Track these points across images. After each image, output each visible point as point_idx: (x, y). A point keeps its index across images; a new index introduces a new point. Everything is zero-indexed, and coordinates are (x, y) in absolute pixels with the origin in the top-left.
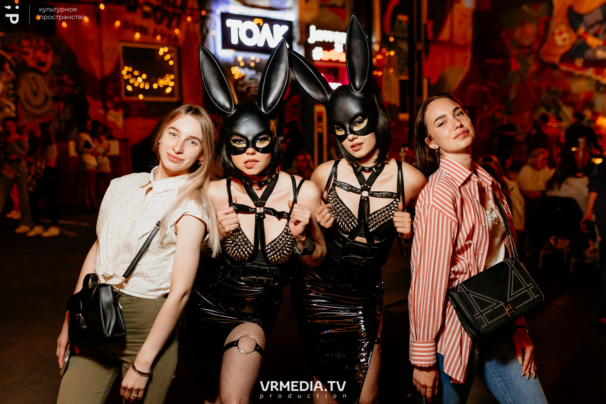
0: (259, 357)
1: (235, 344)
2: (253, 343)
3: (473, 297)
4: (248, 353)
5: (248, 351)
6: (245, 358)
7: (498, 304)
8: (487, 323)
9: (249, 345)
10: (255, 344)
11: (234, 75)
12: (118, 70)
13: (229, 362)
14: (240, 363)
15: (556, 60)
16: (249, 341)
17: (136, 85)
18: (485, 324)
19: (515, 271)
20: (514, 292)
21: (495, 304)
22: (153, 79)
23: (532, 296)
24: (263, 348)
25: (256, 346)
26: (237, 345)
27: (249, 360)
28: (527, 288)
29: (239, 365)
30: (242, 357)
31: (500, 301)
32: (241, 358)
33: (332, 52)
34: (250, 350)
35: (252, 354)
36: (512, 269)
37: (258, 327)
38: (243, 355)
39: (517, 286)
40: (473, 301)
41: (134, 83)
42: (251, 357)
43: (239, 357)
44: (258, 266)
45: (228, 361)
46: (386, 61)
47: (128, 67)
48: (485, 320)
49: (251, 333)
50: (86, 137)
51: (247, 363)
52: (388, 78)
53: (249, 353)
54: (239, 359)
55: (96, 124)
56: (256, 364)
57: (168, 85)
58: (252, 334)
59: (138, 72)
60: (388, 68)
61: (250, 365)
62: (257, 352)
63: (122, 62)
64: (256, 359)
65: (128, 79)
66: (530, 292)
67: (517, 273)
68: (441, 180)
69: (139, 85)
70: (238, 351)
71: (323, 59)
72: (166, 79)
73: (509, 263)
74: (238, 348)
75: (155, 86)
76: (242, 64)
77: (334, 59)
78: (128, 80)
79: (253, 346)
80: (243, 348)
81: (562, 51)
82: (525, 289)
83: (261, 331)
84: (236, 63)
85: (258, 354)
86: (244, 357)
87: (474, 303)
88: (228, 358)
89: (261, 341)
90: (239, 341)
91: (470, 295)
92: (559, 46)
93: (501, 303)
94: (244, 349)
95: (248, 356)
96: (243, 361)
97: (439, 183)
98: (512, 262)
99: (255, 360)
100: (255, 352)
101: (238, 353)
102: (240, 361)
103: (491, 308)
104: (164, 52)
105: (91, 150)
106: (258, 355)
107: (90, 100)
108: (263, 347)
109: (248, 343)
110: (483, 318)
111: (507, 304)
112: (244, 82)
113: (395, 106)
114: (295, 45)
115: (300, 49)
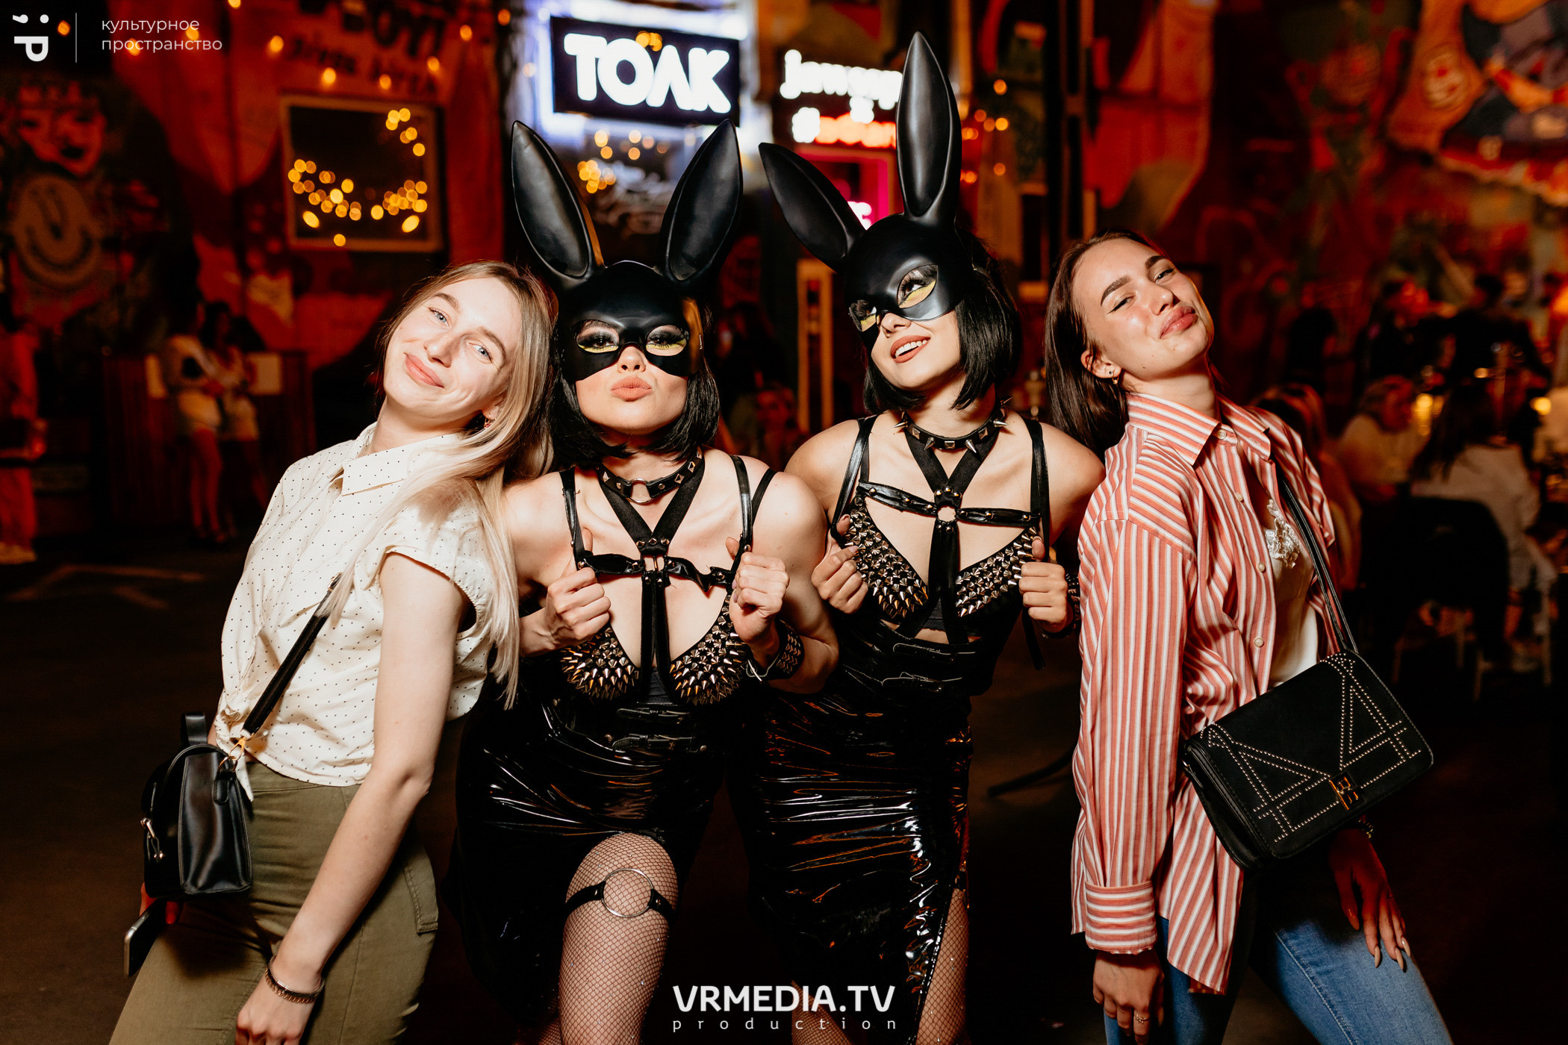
0: (662, 926)
1: (595, 893)
2: (643, 890)
3: (1249, 759)
4: (631, 918)
5: (632, 912)
6: (624, 929)
7: (1315, 777)
8: (1288, 830)
9: (633, 894)
10: (650, 892)
11: (586, 182)
12: (277, 169)
13: (581, 941)
14: (610, 943)
15: (1431, 142)
16: (632, 884)
17: (326, 208)
18: (1283, 834)
19: (1356, 687)
20: (1355, 744)
21: (1307, 777)
22: (372, 193)
23: (1404, 754)
24: (671, 902)
25: (651, 897)
26: (600, 897)
27: (635, 934)
28: (1389, 733)
29: (609, 949)
30: (617, 928)
31: (1320, 770)
32: (612, 931)
33: (843, 120)
34: (637, 909)
35: (643, 918)
36: (1349, 682)
37: (655, 848)
38: (617, 923)
39: (1364, 727)
40: (1248, 771)
41: (321, 203)
42: (640, 926)
43: (609, 928)
44: (651, 712)
45: (579, 939)
46: (985, 146)
47: (306, 162)
48: (1284, 823)
49: (637, 863)
50: (189, 347)
51: (629, 942)
52: (991, 188)
53: (635, 917)
54: (608, 934)
55: (217, 308)
56: (655, 945)
57: (412, 210)
58: (641, 865)
59: (331, 176)
60: (992, 162)
61: (639, 948)
62: (655, 912)
63: (288, 150)
64: (654, 932)
65: (305, 192)
66: (1396, 743)
67: (1361, 694)
68: (1144, 451)
69: (334, 209)
70: (605, 912)
71: (821, 140)
72: (406, 192)
73: (1339, 666)
74: (604, 905)
75: (377, 213)
76: (607, 153)
77: (850, 139)
78: (306, 195)
79: (645, 898)
80: (619, 903)
81: (1445, 119)
82: (1384, 737)
83: (664, 857)
84: (591, 151)
85: (658, 917)
86: (621, 926)
87: (1253, 778)
88: (579, 933)
89: (664, 884)
90: (606, 886)
91: (1242, 754)
92: (1437, 105)
93: (1323, 776)
94: (621, 907)
95: (633, 924)
96: (619, 938)
97: (1141, 458)
98: (1347, 664)
99: (650, 933)
100: (651, 912)
101: (604, 917)
102: (611, 937)
103: (1297, 790)
104: (400, 123)
105: (202, 382)
106: (660, 921)
107: (203, 247)
108: (671, 898)
109: (630, 890)
110: (1279, 816)
111: (1340, 778)
112: (613, 200)
113: (1009, 262)
114: (746, 103)
115: (760, 113)
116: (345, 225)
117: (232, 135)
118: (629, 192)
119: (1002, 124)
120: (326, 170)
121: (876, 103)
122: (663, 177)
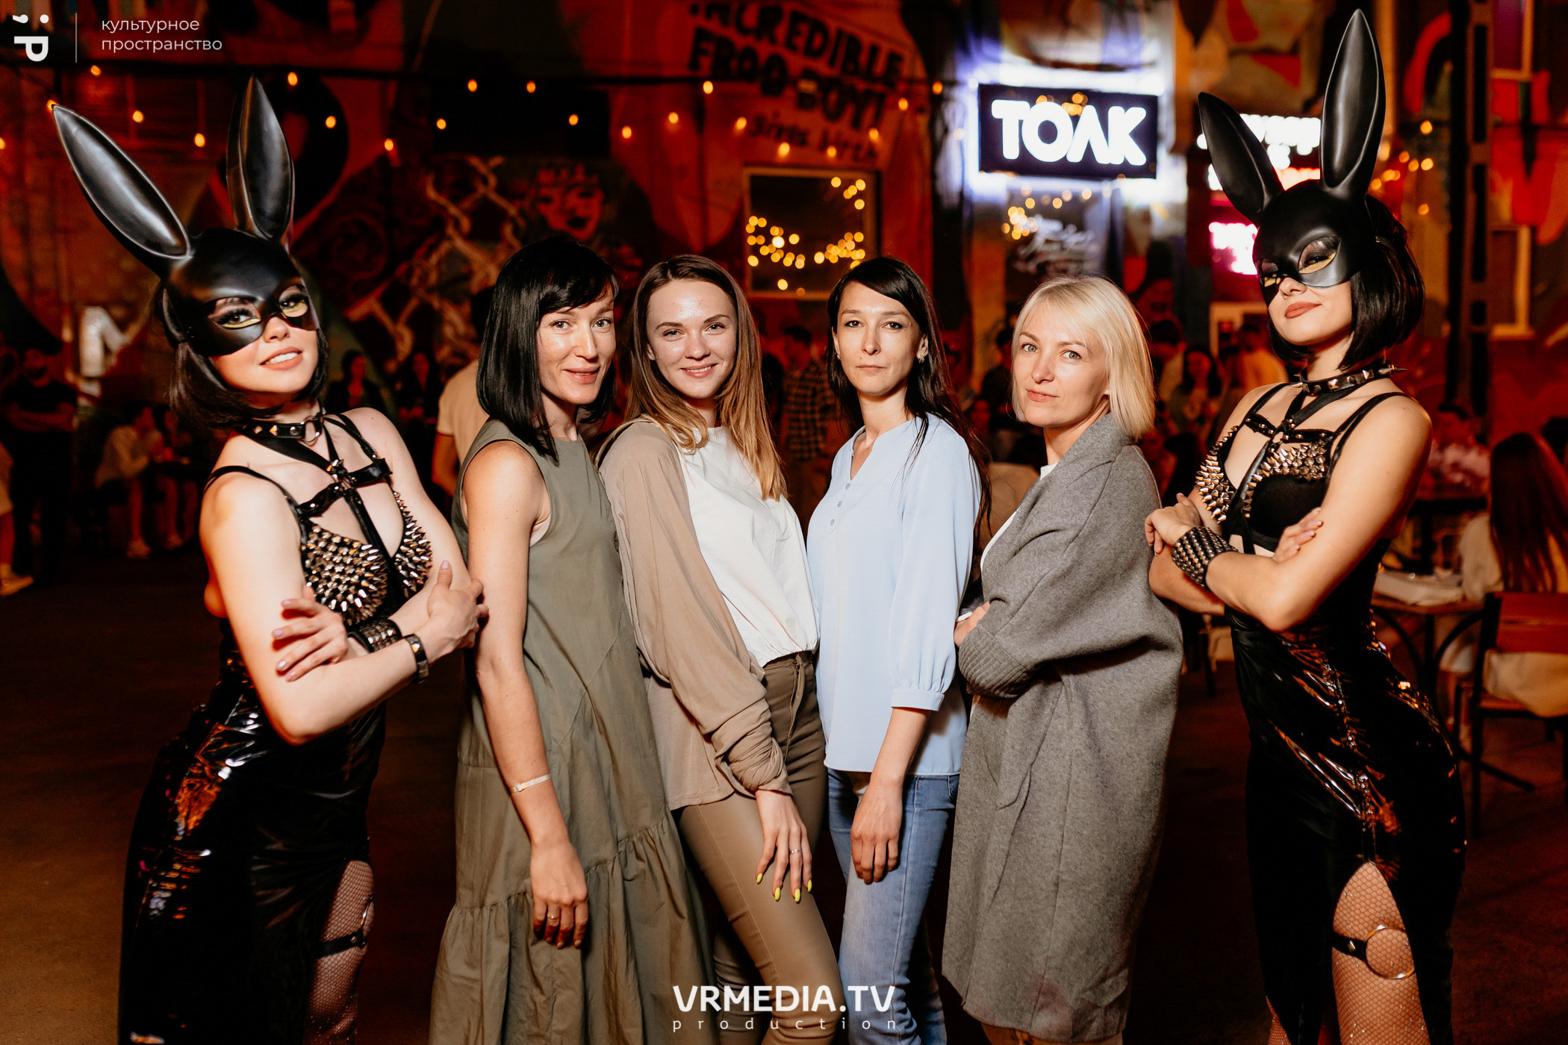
11: (1012, 229)
17: (775, 258)
22: (815, 244)
41: (770, 254)
47: (760, 218)
57: (851, 257)
59: (781, 228)
60: (1416, 204)
63: (746, 208)
65: (756, 244)
69: (782, 259)
72: (844, 243)
75: (819, 258)
76: (1030, 204)
78: (757, 246)
112: (1033, 249)
113: (1434, 302)
114: (1162, 154)
115: (1176, 164)
116: (791, 274)
117: (702, 204)
118: (1048, 241)
119: (1428, 164)
120: (777, 226)
121: (1293, 150)
122: (1081, 228)
